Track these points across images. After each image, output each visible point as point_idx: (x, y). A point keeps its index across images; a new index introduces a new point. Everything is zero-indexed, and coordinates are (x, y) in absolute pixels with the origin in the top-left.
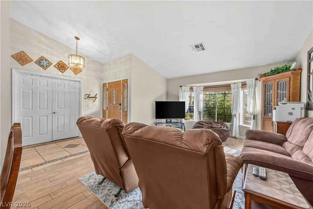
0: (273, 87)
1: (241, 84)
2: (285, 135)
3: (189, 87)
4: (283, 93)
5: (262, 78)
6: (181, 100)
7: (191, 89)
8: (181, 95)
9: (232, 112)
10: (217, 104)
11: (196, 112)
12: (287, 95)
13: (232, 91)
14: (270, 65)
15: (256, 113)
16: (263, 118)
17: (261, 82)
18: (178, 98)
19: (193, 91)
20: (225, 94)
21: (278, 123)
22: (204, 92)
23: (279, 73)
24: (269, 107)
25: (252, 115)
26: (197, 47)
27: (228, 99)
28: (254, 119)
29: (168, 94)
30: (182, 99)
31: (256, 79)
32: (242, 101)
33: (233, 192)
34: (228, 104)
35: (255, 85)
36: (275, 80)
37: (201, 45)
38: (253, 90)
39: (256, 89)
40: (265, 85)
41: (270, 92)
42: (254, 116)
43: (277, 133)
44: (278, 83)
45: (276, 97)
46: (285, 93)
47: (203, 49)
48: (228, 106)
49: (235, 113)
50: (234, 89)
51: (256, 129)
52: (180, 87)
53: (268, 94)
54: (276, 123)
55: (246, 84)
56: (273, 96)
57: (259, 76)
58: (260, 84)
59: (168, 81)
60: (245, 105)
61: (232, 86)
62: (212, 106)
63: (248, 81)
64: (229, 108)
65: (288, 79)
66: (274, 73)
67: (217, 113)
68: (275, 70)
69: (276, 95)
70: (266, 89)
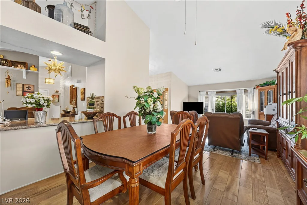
0: (265, 94)
1: (244, 91)
2: (270, 122)
3: (205, 92)
4: (271, 98)
5: (258, 88)
6: (199, 101)
7: (207, 93)
8: (199, 97)
9: (237, 109)
10: (226, 104)
11: (210, 110)
12: (273, 99)
13: (238, 95)
14: (263, 79)
15: (254, 110)
16: (259, 113)
17: (257, 90)
18: (197, 99)
19: (208, 94)
20: (232, 97)
21: (267, 115)
22: (217, 95)
23: (269, 85)
24: (263, 106)
25: (252, 111)
26: (217, 70)
27: (234, 101)
28: (253, 114)
29: (189, 97)
30: (201, 101)
31: (254, 88)
32: (245, 102)
33: (244, 140)
34: (235, 104)
35: (254, 92)
36: (266, 89)
37: (220, 69)
38: (252, 95)
39: (254, 95)
40: (260, 92)
41: (263, 97)
42: (253, 112)
43: (267, 120)
44: (268, 91)
45: (267, 100)
46: (272, 98)
47: (220, 71)
48: (234, 105)
49: (240, 110)
50: (239, 94)
51: (255, 119)
52: (199, 92)
53: (262, 98)
54: (266, 116)
55: (247, 91)
56: (265, 99)
57: (256, 86)
58: (257, 91)
59: (189, 87)
60: (247, 104)
61: (237, 92)
62: (222, 106)
63: (249, 89)
64: (235, 107)
65: (274, 89)
66: (265, 85)
67: (226, 111)
68: (266, 83)
69: (267, 99)
70: (260, 94)
